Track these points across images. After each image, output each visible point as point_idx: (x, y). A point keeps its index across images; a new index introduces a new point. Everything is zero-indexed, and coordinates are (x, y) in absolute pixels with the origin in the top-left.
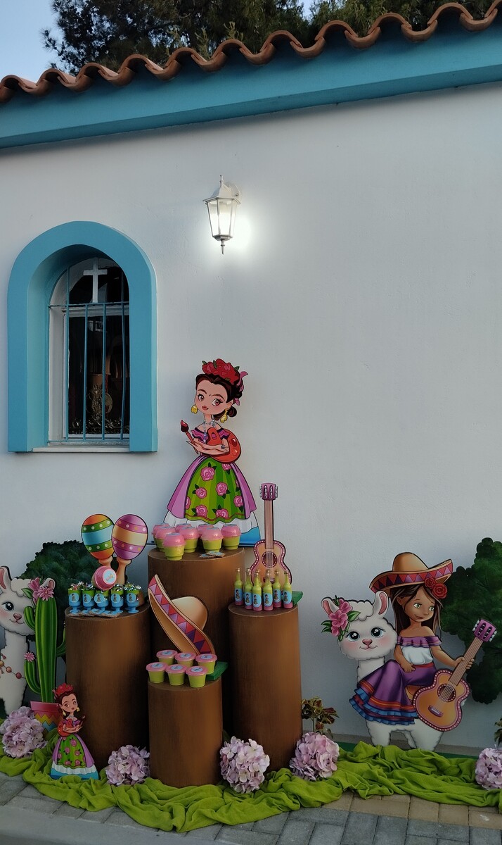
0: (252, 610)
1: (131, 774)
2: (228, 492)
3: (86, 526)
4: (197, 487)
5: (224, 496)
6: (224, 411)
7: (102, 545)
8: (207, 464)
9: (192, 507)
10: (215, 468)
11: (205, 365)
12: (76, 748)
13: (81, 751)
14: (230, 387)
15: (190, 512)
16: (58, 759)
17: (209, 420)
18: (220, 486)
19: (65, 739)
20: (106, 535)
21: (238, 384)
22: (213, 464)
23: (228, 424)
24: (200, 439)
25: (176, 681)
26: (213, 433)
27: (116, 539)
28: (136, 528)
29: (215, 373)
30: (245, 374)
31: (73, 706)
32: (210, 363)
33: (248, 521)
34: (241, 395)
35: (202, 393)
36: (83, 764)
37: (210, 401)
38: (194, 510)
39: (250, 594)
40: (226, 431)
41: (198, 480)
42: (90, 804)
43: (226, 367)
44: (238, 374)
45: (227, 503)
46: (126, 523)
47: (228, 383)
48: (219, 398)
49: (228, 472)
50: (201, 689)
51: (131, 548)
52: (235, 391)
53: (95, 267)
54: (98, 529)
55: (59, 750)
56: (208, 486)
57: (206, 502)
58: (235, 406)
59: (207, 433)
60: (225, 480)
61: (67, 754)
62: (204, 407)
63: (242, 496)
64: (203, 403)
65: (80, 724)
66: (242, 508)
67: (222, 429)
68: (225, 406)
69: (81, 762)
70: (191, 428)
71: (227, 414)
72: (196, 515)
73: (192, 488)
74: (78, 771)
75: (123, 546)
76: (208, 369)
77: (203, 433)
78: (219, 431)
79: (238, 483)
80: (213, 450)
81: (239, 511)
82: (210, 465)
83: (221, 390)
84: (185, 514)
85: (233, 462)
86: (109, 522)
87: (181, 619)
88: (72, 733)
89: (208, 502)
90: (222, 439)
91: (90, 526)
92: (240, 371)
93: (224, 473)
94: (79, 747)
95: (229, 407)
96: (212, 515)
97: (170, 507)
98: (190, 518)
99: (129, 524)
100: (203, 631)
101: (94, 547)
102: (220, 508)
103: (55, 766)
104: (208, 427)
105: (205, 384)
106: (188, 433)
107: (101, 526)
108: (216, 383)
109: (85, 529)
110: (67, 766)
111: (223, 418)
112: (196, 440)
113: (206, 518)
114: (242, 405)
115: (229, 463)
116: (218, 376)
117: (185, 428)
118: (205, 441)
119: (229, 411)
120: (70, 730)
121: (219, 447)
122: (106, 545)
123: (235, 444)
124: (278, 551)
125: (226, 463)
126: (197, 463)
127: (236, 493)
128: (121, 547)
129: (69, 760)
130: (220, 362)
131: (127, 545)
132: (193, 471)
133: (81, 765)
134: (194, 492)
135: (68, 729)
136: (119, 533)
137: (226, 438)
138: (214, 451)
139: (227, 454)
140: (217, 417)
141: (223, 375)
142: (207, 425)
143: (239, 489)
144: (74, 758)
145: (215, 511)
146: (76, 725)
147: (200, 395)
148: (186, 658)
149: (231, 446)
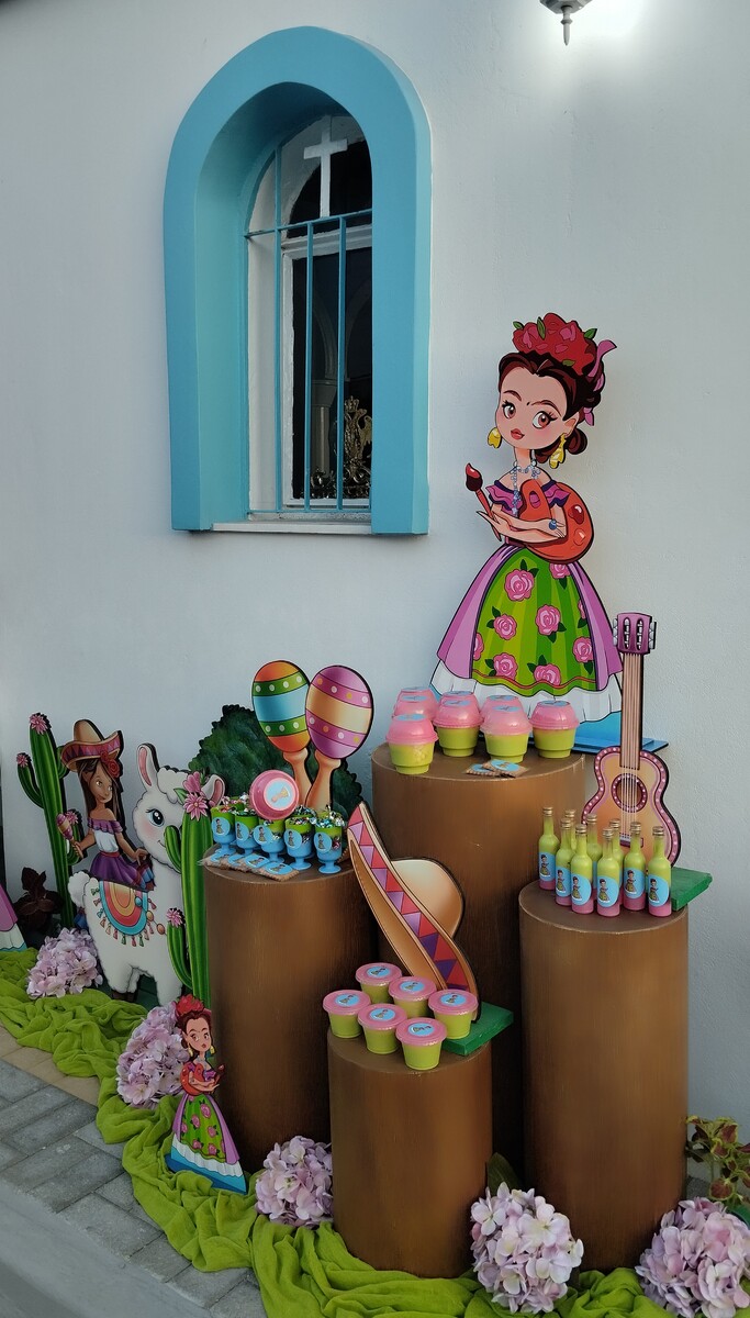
0: (570, 907)
1: (295, 1203)
2: (561, 628)
3: (260, 683)
4: (496, 613)
5: (552, 637)
6: (558, 441)
7: (288, 723)
8: (517, 564)
9: (486, 655)
10: (534, 572)
11: (521, 331)
12: (211, 1121)
13: (218, 1129)
14: (572, 383)
15: (483, 668)
16: (182, 1133)
17: (526, 462)
18: (545, 613)
19: (192, 1098)
20: (296, 704)
21: (592, 374)
22: (531, 565)
23: (569, 471)
24: (506, 506)
25: (379, 1045)
26: (533, 493)
27: (313, 715)
28: (349, 695)
29: (541, 349)
30: (611, 346)
31: (203, 1041)
32: (530, 325)
33: (603, 696)
34: (598, 400)
35: (511, 398)
36: (221, 1155)
37: (528, 417)
38: (490, 663)
39: (565, 871)
40: (562, 487)
41: (498, 599)
42: (200, 1253)
43: (566, 333)
44: (593, 348)
45: (558, 651)
46: (331, 682)
47: (569, 370)
48: (548, 409)
49: (563, 582)
50: (425, 1073)
51: (341, 735)
52: (584, 392)
53: (326, 138)
54: (280, 691)
55: (183, 1116)
56: (520, 611)
57: (513, 647)
58: (583, 427)
59: (521, 493)
60: (556, 600)
61: (195, 1128)
62: (516, 433)
63: (591, 638)
64: (514, 423)
65: (215, 1078)
66: (591, 665)
67: (553, 482)
68: (561, 428)
69: (218, 1151)
70: (488, 482)
71: (566, 447)
72: (493, 674)
73: (487, 616)
74: (213, 1165)
75: (326, 729)
76: (526, 339)
77: (512, 492)
78: (545, 488)
79: (585, 608)
80: (533, 531)
81: (584, 673)
82: (523, 566)
83: (552, 389)
84: (471, 670)
85: (575, 560)
86: (299, 679)
87: (409, 906)
88: (204, 1092)
89: (519, 648)
90: (551, 506)
91: (267, 684)
92: (597, 340)
93: (555, 585)
94: (215, 1122)
95: (569, 430)
96: (525, 677)
97: (443, 653)
98: (480, 678)
99: (337, 685)
100: (454, 938)
101: (274, 725)
102: (542, 662)
103: (176, 1143)
104: (523, 478)
105: (520, 376)
106: (481, 495)
107: (286, 685)
108: (542, 374)
109: (258, 688)
110: (196, 1150)
111: (556, 456)
112: (497, 509)
113: (513, 681)
114: (603, 424)
115: (565, 562)
116: (547, 356)
117: (474, 482)
118: (515, 510)
119: (568, 439)
120: (201, 1086)
121: (544, 524)
122: (296, 725)
123: (580, 517)
124: (649, 776)
125: (558, 562)
126: (499, 560)
127: (580, 632)
128: (323, 732)
129: (198, 1140)
130: (552, 320)
131: (334, 729)
132: (491, 577)
133: (217, 1155)
134: (491, 624)
135: (196, 1081)
136: (318, 702)
137: (561, 503)
138: (534, 533)
139: (561, 541)
140: (542, 455)
141: (559, 352)
142: (520, 473)
143: (585, 622)
144: (207, 1140)
145: (532, 668)
146: (209, 1078)
147: (507, 404)
148: (412, 993)
149: (571, 521)
